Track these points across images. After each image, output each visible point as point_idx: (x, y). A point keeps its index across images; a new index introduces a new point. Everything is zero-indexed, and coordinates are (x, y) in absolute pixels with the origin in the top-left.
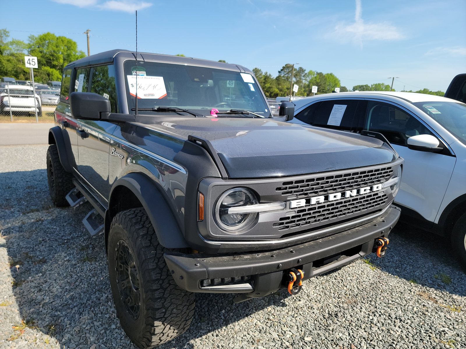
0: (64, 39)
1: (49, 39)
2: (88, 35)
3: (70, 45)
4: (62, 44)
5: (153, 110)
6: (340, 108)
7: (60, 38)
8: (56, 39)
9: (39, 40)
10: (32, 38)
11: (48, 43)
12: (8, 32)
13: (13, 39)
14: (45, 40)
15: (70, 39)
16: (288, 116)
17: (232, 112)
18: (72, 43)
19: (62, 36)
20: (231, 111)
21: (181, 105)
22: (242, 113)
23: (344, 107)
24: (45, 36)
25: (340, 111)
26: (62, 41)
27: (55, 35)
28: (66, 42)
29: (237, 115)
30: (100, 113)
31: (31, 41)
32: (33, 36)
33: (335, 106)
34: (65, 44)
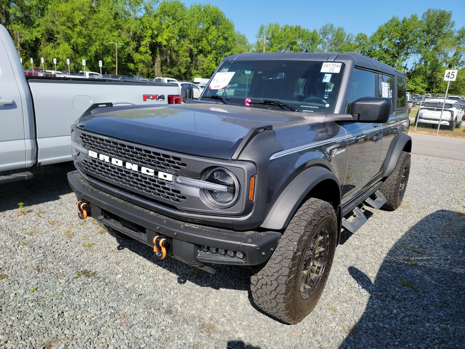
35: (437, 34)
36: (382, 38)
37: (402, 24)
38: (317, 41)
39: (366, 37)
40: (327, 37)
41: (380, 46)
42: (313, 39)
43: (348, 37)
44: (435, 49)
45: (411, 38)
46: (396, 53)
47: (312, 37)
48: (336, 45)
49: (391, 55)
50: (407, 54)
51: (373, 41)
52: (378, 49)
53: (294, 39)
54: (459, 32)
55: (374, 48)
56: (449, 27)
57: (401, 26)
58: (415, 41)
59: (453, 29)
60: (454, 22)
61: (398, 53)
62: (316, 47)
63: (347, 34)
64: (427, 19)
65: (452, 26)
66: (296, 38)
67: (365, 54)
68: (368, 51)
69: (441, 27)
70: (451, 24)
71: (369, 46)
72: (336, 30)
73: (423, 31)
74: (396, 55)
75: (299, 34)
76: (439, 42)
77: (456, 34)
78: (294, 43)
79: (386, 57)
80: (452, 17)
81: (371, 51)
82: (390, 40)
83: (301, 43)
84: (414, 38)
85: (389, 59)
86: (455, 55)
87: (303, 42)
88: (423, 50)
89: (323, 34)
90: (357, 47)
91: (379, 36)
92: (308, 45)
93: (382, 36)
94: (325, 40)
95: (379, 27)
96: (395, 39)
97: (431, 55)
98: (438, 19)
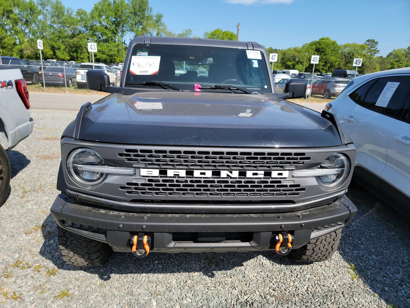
0: (228, 33)
1: (218, 34)
2: (239, 28)
3: (232, 37)
4: (226, 37)
5: (142, 84)
6: (393, 86)
7: (225, 32)
8: (222, 33)
9: (211, 35)
10: (206, 34)
11: (217, 37)
12: (191, 31)
13: (194, 36)
14: (214, 35)
15: (232, 33)
16: (293, 93)
17: (217, 88)
18: (233, 35)
19: (227, 31)
20: (216, 86)
21: (163, 81)
22: (229, 89)
23: (397, 84)
24: (215, 31)
25: (392, 89)
26: (227, 35)
27: (222, 30)
28: (229, 35)
29: (222, 90)
30: (101, 85)
31: (205, 37)
32: (207, 32)
33: (389, 84)
34: (228, 37)
35: (141, 16)
36: (100, 16)
37: (114, 5)
38: (36, 11)
39: (86, 13)
40: (46, 8)
41: (100, 23)
42: (31, 9)
43: (68, 11)
44: (143, 29)
45: (124, 18)
46: (115, 30)
47: (30, 7)
48: (58, 17)
49: (111, 31)
50: (123, 31)
51: (92, 17)
52: (99, 25)
53: (9, 7)
54: (156, 16)
55: (95, 23)
56: (149, 11)
57: (113, 6)
58: (127, 21)
59: (152, 14)
60: (151, 8)
61: (116, 30)
62: (37, 18)
63: (66, 7)
64: (132, 3)
65: (150, 11)
66: (10, 6)
67: (89, 28)
68: (91, 26)
69: (144, 11)
70: (149, 9)
71: (91, 22)
72: (55, 3)
73: (131, 13)
74: (115, 32)
75: (13, 2)
76: (145, 23)
77: (155, 18)
78: (11, 12)
79: (107, 32)
80: (149, 3)
81: (93, 27)
82: (107, 18)
83: (18, 12)
84: (126, 18)
85: (110, 35)
86: (157, 34)
87: (21, 12)
88: (135, 29)
89: (41, 5)
90: (80, 21)
91: (97, 13)
92: (27, 15)
93: (99, 13)
94: (45, 12)
95: (95, 5)
96: (111, 17)
97: (141, 34)
98: (140, 4)
